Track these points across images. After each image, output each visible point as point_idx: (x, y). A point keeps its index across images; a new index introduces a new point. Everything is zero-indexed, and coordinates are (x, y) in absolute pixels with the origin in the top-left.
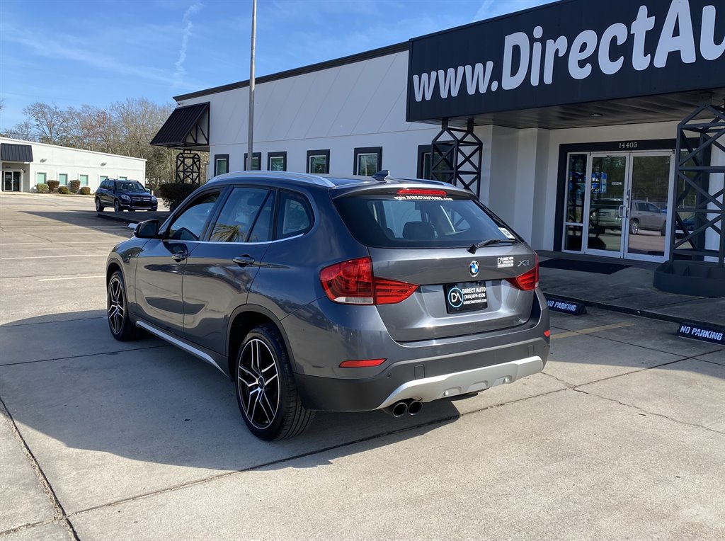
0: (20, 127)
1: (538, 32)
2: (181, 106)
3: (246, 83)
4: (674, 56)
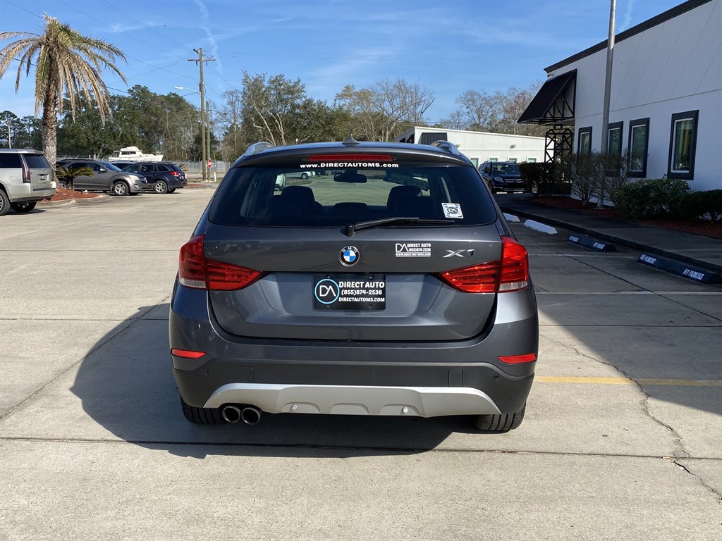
0: (453, 116)
2: (551, 77)
3: (605, 44)
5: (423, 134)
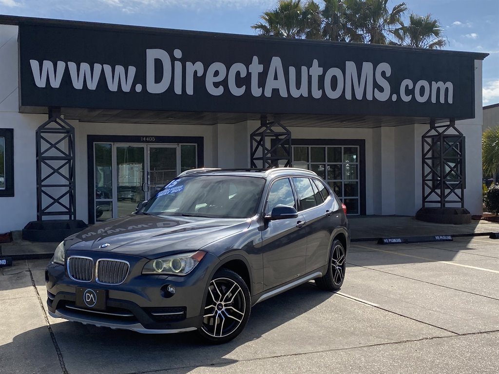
4: (276, 91)
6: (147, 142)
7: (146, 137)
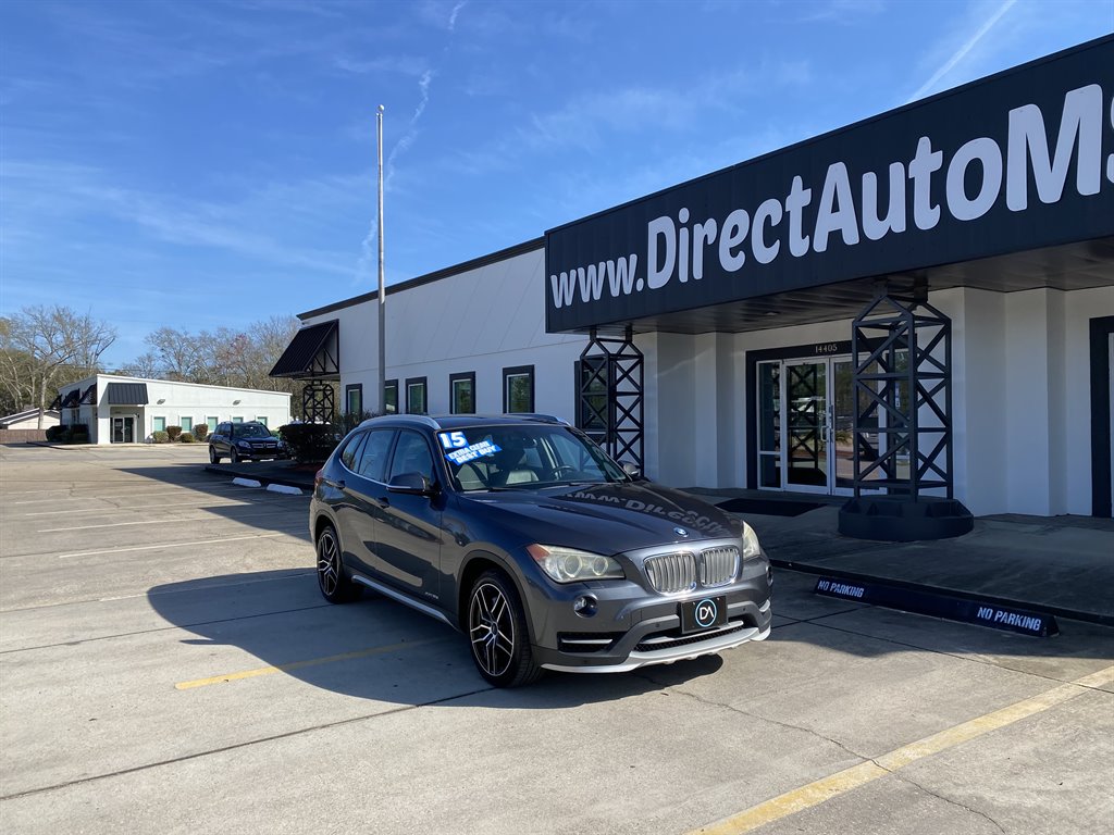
0: (141, 360)
1: (684, 215)
2: (306, 326)
3: (375, 295)
4: (835, 237)
5: (109, 384)
6: (823, 353)
7: (823, 345)
